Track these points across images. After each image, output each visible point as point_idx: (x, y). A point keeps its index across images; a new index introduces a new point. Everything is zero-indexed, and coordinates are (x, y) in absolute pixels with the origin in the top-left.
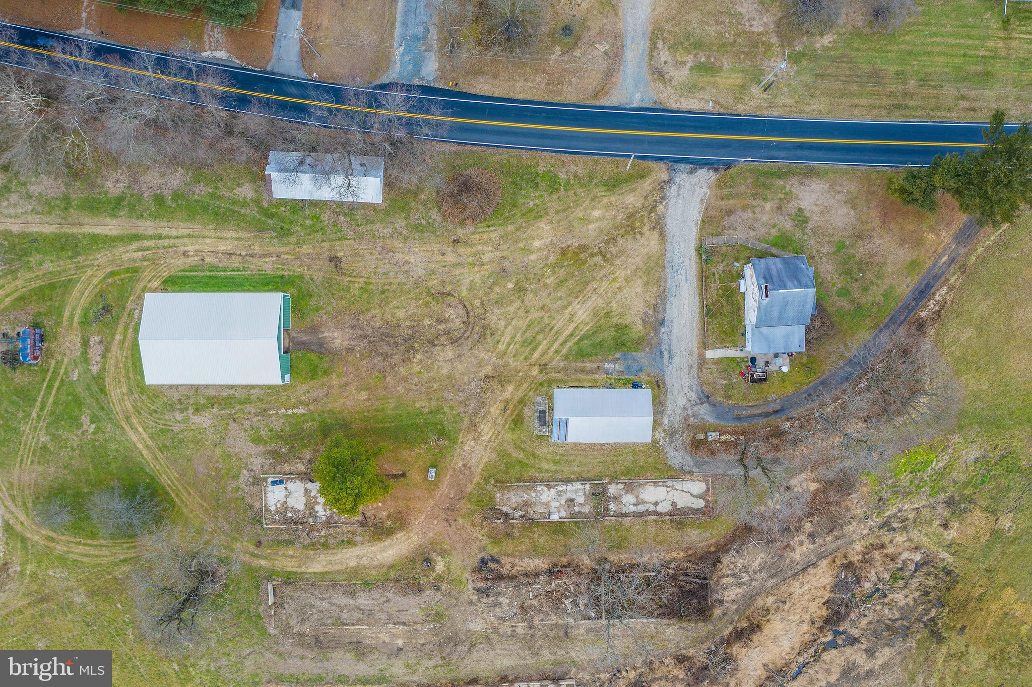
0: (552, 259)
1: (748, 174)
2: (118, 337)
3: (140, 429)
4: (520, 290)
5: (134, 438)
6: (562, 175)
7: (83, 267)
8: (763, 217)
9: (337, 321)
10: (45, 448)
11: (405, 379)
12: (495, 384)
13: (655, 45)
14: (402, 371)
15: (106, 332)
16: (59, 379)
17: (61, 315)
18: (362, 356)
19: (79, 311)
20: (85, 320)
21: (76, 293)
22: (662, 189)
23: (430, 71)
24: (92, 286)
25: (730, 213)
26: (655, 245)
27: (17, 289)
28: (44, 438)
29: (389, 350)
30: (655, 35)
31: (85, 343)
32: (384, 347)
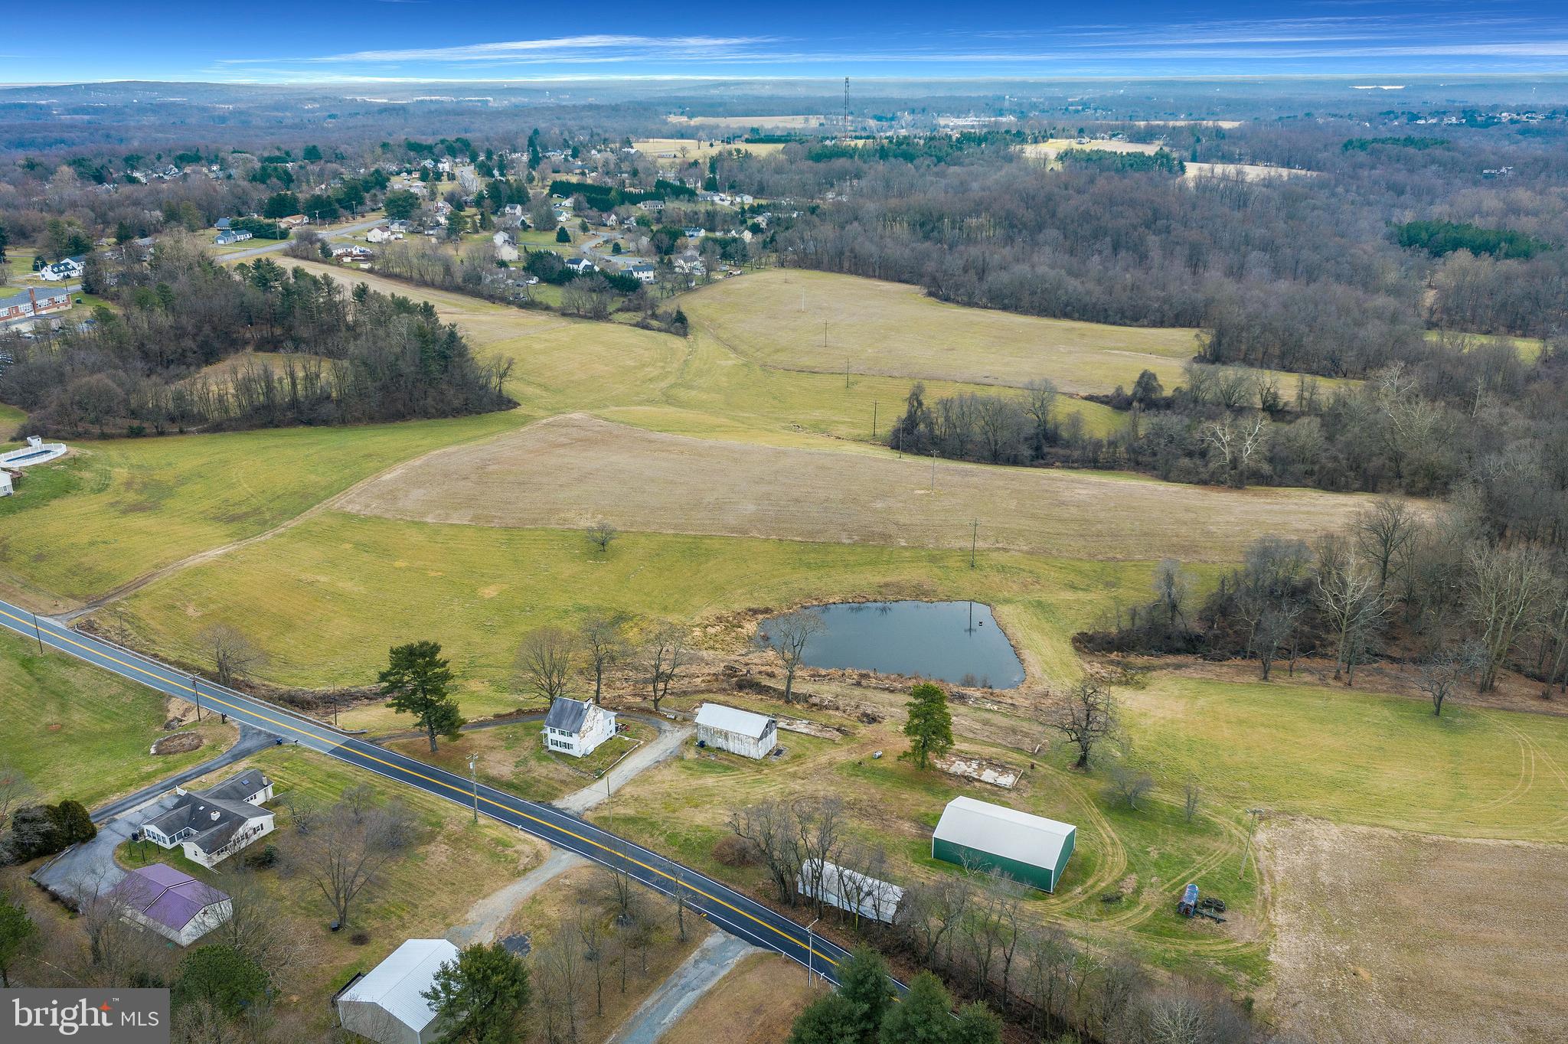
0: (708, 806)
1: (532, 793)
2: (1103, 885)
3: (1104, 835)
4: (744, 802)
5: (1113, 835)
6: (662, 839)
7: (1121, 934)
8: (544, 772)
9: (900, 832)
10: (1199, 853)
11: (865, 793)
12: (800, 774)
13: (525, 870)
14: (865, 797)
15: (1113, 890)
16: (1172, 882)
17: (1155, 915)
18: (892, 813)
19: (1136, 911)
20: (1132, 903)
21: (1135, 922)
22: (596, 808)
23: (716, 938)
24: (1117, 920)
25: (563, 782)
26: (628, 789)
27: (1197, 945)
28: (1199, 858)
29: (868, 809)
30: (520, 873)
31: (1138, 891)
32: (871, 811)
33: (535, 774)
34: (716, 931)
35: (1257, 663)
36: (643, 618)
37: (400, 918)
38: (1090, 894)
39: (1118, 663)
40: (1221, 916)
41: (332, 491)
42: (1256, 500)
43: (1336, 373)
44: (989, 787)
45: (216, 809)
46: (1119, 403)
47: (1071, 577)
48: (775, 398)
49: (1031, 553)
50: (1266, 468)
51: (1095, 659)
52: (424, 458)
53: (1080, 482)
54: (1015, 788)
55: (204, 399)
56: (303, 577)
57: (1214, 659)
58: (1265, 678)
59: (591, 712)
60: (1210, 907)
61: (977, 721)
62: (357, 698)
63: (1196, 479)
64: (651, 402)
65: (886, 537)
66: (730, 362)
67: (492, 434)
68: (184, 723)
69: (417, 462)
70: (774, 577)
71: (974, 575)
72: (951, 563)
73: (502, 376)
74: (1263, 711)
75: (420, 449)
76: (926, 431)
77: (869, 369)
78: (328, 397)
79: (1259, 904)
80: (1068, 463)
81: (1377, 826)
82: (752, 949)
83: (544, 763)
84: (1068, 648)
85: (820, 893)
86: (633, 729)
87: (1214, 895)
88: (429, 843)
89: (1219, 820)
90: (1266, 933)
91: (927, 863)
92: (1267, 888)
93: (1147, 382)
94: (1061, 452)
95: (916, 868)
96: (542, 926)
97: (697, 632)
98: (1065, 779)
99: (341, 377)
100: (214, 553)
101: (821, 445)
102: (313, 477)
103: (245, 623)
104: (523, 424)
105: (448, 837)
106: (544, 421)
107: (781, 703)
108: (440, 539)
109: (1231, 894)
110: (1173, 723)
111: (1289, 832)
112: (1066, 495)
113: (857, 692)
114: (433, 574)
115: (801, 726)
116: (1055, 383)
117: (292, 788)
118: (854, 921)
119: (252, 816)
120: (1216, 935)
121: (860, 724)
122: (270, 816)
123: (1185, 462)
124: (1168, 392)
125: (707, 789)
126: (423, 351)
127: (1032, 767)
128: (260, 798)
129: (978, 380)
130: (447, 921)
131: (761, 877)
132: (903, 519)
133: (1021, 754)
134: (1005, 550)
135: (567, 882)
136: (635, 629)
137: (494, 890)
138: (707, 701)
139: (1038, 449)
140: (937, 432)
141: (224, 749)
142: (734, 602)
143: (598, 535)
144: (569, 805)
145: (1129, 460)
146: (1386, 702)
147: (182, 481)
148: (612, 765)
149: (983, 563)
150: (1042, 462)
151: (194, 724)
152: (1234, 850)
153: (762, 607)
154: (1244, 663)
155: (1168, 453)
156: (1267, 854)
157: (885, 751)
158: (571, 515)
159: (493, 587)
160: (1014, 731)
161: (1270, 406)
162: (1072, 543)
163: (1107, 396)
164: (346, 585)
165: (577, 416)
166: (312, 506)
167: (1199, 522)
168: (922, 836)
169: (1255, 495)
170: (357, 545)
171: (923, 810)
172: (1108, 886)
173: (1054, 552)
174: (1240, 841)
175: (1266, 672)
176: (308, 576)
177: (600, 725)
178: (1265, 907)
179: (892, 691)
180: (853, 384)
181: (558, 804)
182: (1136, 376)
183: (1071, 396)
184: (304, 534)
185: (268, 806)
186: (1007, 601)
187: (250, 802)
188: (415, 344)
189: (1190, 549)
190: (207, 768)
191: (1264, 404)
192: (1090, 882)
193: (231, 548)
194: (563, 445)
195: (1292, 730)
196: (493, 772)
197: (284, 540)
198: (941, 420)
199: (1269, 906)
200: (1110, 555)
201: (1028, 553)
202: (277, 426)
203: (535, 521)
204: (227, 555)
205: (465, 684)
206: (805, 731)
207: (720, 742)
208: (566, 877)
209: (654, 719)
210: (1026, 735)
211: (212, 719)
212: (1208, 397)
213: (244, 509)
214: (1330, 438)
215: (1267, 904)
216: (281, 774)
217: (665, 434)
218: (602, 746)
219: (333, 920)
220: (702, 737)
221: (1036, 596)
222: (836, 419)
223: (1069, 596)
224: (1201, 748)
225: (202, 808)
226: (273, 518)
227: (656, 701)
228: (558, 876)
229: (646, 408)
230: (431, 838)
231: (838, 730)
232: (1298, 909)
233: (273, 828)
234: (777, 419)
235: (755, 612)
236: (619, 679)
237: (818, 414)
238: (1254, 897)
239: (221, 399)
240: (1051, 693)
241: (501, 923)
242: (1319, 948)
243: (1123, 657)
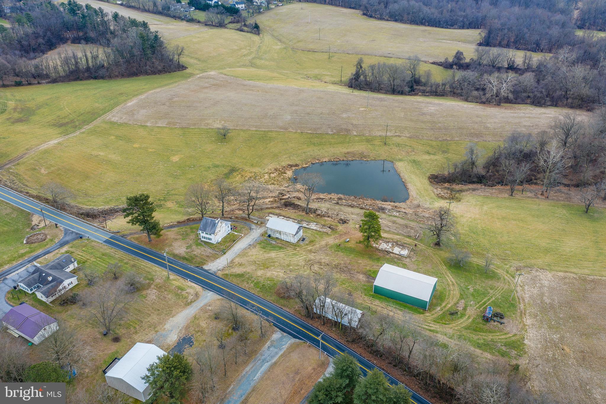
0: (273, 268)
1: (194, 262)
2: (450, 306)
3: (449, 280)
4: (288, 265)
5: (453, 280)
6: (252, 285)
7: (459, 331)
8: (199, 251)
9: (358, 280)
10: (491, 289)
11: (342, 260)
12: (313, 251)
13: (191, 302)
14: (342, 262)
15: (454, 309)
16: (479, 304)
17: (473, 321)
18: (354, 270)
19: (465, 319)
20: (463, 315)
21: (464, 325)
22: (223, 270)
23: (277, 335)
24: (456, 324)
25: (208, 256)
26: (237, 259)
27: (492, 336)
28: (491, 291)
29: (344, 268)
30: (188, 304)
31: (465, 309)
32: (345, 269)
33: (195, 253)
34: (277, 331)
35: (508, 187)
36: (243, 170)
37: (135, 328)
38: (444, 310)
39: (448, 189)
40: (502, 321)
41: (105, 111)
42: (506, 111)
43: (538, 50)
44: (397, 256)
45: (50, 275)
46: (447, 66)
47: (428, 148)
48: (298, 64)
49: (410, 138)
50: (511, 96)
51: (438, 186)
52: (146, 95)
53: (431, 103)
54: (409, 257)
55: (48, 67)
56: (93, 153)
57: (489, 186)
58: (512, 195)
59: (219, 224)
60: (497, 317)
61: (390, 221)
62: (117, 212)
63: (480, 101)
64: (244, 66)
65: (347, 130)
66: (278, 47)
67: (176, 82)
68: (39, 227)
69: (143, 97)
70: (299, 150)
71: (386, 148)
72: (377, 142)
73: (179, 55)
74: (512, 212)
75: (144, 90)
76: (364, 79)
77: (339, 50)
78: (103, 66)
79: (519, 314)
80: (424, 93)
81: (567, 272)
82: (293, 340)
83: (199, 247)
84: (426, 182)
85: (324, 313)
86: (239, 228)
87: (499, 310)
88: (148, 289)
89: (499, 271)
90: (522, 329)
91: (371, 296)
92: (522, 306)
93: (459, 56)
94: (422, 88)
95: (366, 298)
96: (199, 331)
97: (266, 176)
98: (430, 251)
99: (108, 57)
100: (53, 142)
101: (319, 86)
102: (97, 105)
103: (67, 176)
104: (189, 77)
105: (156, 286)
106: (198, 76)
107: (304, 214)
108: (153, 133)
109: (506, 310)
110: (475, 220)
111: (530, 276)
112: (425, 110)
113: (337, 207)
114: (151, 150)
115: (313, 226)
116: (419, 56)
117: (86, 261)
118: (339, 327)
119: (67, 279)
120: (501, 331)
121: (339, 224)
122: (75, 278)
123: (475, 93)
124: (467, 60)
125: (272, 259)
126: (143, 44)
127: (416, 245)
128: (71, 267)
129: (385, 55)
130: (156, 329)
131: (296, 305)
132: (355, 122)
133: (410, 239)
134: (399, 136)
135: (210, 308)
136: (239, 176)
137: (178, 313)
138: (271, 213)
139: (412, 87)
140: (368, 79)
141: (56, 241)
142: (282, 162)
143: (222, 131)
144: (210, 268)
145: (451, 91)
146: (564, 206)
147: (39, 107)
148: (229, 248)
149: (390, 142)
150: (413, 93)
151: (43, 228)
152: (506, 287)
153: (294, 164)
154: (502, 187)
155: (468, 89)
156: (521, 288)
157: (350, 238)
158: (210, 121)
159: (177, 156)
160: (407, 227)
161: (511, 66)
162: (428, 133)
163: (441, 62)
164: (113, 157)
165: (212, 73)
166: (96, 118)
167: (483, 123)
168: (368, 282)
169: (506, 109)
170: (117, 137)
171: (368, 268)
172: (452, 306)
173: (420, 137)
174: (509, 282)
175: (512, 193)
176: (95, 153)
177: (224, 229)
178: (521, 316)
179: (352, 207)
180: (331, 57)
181: (206, 267)
182: (454, 53)
183: (426, 62)
184: (93, 132)
185: (74, 272)
186: (400, 160)
187: (66, 270)
188: (139, 41)
189: (479, 135)
190: (49, 251)
191: (508, 65)
192: (444, 305)
193: (60, 140)
194: (206, 88)
195: (525, 221)
196: (177, 252)
197: (84, 135)
198: (370, 74)
199: (523, 315)
200: (445, 138)
201: (409, 137)
202: (81, 80)
203: (195, 124)
204: (59, 143)
205: (165, 203)
206: (315, 228)
207: (278, 235)
208: (209, 306)
209: (248, 223)
210: (412, 228)
211: (51, 225)
212: (485, 62)
213: (67, 120)
214: (538, 82)
215: (522, 314)
216: (81, 254)
217: (251, 82)
218: (225, 238)
219: (103, 330)
220: (269, 233)
221: (413, 158)
222: (324, 73)
223: (427, 157)
224: (488, 234)
225: (44, 274)
226: (80, 124)
227: (249, 215)
228: (206, 305)
229: (243, 69)
230: (149, 286)
231: (329, 228)
232: (536, 316)
233: (77, 283)
234: (299, 74)
235: (291, 166)
236: (233, 200)
237: (317, 71)
238: (516, 311)
239: (55, 68)
240: (421, 205)
241: (180, 330)
242: (546, 336)
243: (450, 185)
